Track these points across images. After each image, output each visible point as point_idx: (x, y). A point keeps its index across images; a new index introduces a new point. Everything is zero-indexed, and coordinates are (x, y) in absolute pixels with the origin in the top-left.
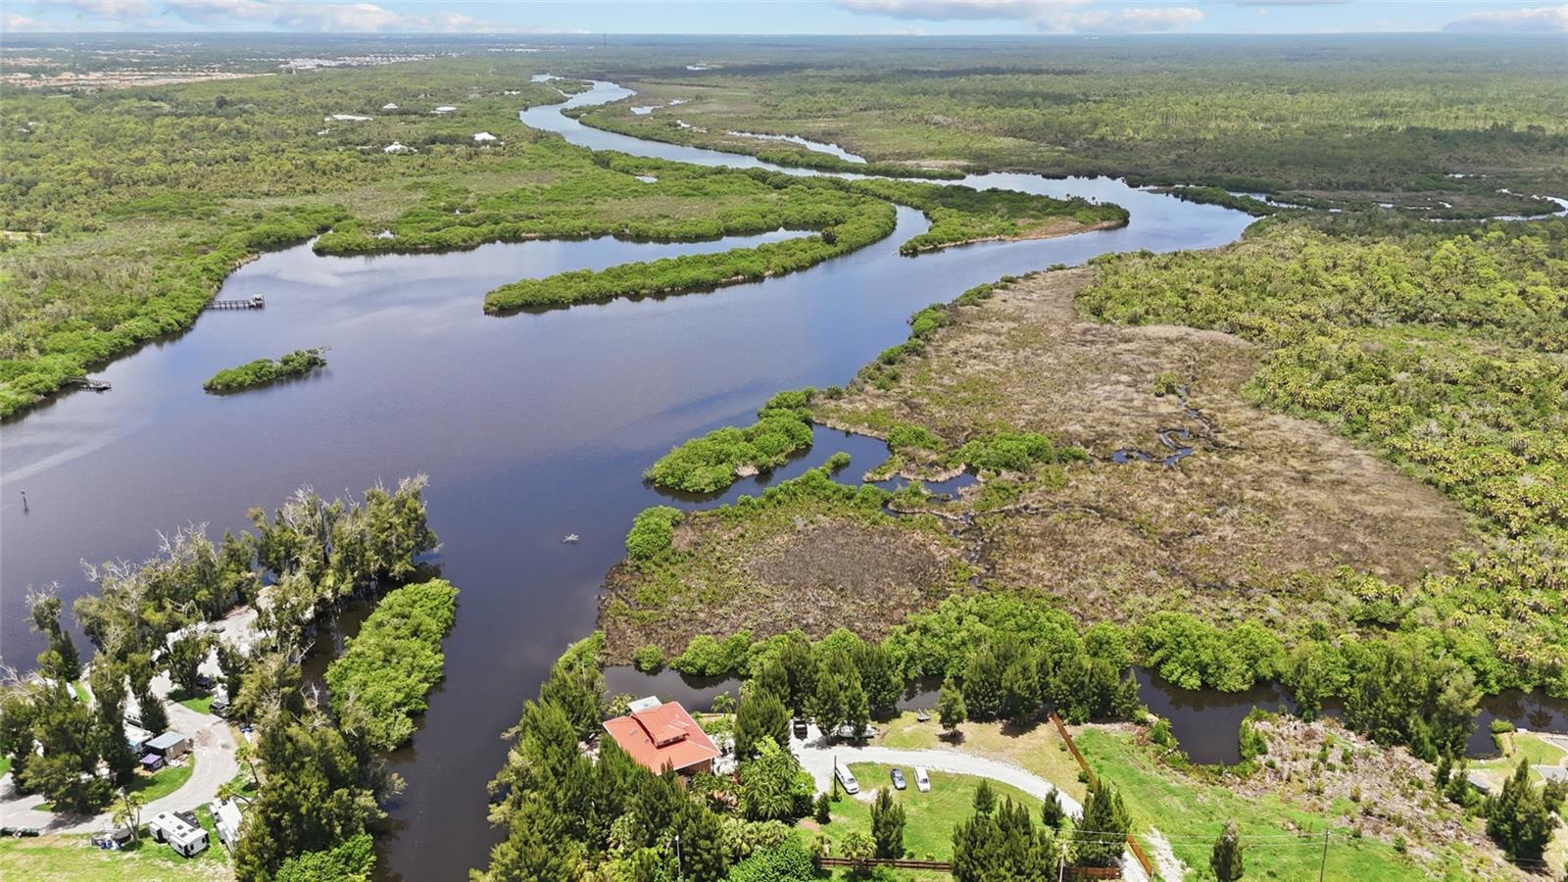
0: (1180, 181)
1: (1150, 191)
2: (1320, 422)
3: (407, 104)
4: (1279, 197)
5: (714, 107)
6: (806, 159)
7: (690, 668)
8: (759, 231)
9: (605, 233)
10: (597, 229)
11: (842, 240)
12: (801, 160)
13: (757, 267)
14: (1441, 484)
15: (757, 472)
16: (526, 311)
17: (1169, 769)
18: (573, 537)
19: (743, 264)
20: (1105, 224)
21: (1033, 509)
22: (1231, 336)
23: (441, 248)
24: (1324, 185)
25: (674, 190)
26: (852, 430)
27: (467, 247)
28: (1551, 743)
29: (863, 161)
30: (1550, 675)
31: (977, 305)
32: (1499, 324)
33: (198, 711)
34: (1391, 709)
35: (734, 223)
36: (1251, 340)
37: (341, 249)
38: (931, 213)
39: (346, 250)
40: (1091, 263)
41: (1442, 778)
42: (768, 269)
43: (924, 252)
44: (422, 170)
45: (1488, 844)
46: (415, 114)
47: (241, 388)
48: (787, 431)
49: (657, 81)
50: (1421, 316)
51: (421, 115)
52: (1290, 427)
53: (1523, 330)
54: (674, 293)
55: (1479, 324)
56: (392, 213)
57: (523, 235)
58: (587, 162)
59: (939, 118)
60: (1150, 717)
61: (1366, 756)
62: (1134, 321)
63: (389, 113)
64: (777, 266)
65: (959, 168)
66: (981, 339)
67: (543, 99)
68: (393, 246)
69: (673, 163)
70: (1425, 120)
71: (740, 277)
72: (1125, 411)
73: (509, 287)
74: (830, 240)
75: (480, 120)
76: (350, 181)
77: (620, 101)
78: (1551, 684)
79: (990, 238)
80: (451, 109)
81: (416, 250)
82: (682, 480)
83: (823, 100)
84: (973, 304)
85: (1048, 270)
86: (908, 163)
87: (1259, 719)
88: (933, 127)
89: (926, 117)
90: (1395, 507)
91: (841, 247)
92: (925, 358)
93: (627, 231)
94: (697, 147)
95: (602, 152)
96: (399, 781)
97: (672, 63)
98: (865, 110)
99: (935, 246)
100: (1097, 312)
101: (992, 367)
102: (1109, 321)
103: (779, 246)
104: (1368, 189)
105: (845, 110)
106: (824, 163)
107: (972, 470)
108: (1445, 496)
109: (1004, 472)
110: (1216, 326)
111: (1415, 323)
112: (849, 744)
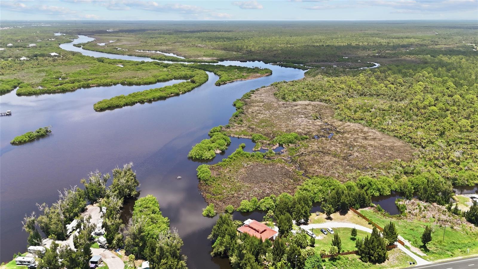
0: (278, 61)
1: (272, 65)
2: (359, 123)
3: (16, 44)
4: (307, 65)
5: (125, 43)
6: (167, 58)
7: (244, 210)
8: (168, 80)
9: (118, 83)
10: (115, 82)
11: (197, 82)
12: (166, 59)
13: (176, 91)
14: (398, 137)
15: (221, 152)
16: (109, 109)
17: (387, 218)
18: (179, 177)
19: (172, 90)
20: (267, 74)
21: (305, 154)
22: (321, 103)
23: (64, 91)
24: (317, 61)
25: (132, 69)
26: (240, 137)
27: (73, 90)
28: (465, 197)
29: (184, 58)
30: (455, 181)
31: (249, 99)
32: (384, 95)
33: (95, 248)
34: (433, 193)
35: (160, 78)
36: (327, 103)
37: (28, 93)
38: (217, 73)
39: (29, 94)
40: (272, 85)
41: (449, 209)
42: (180, 92)
43: (222, 84)
44: (39, 66)
45: (468, 223)
46: (21, 47)
47: (25, 142)
48: (223, 139)
49: (100, 35)
50: (364, 94)
51: (24, 47)
52: (353, 126)
53: (391, 96)
54: (154, 100)
55: (378, 96)
56: (39, 81)
57: (91, 85)
58: (96, 61)
59: (199, 45)
60: (374, 205)
61: (429, 206)
62: (294, 100)
63: (11, 47)
64: (183, 90)
65: (215, 59)
66: (257, 108)
67: (64, 41)
68: (46, 91)
69: (126, 60)
70: (328, 43)
71: (173, 95)
72: (309, 125)
73: (101, 102)
74: (193, 82)
75: (47, 48)
76: (14, 70)
77: (92, 41)
78: (456, 182)
79: (238, 80)
80: (35, 45)
81: (54, 92)
82: (202, 156)
83: (161, 40)
84: (248, 98)
85: (261, 88)
86: (199, 58)
87: (399, 201)
88: (199, 48)
89: (196, 45)
90: (391, 143)
91: (197, 84)
92: (245, 114)
93: (126, 82)
94: (129, 55)
95: (99, 58)
96: (185, 257)
97: (101, 29)
98: (175, 43)
99: (225, 83)
100: (284, 98)
101: (265, 116)
102: (288, 101)
103: (179, 85)
104: (327, 62)
105: (169, 43)
106: (174, 59)
107: (281, 145)
108: (401, 140)
109: (290, 144)
110: (316, 100)
111: (363, 96)
112: (304, 225)
